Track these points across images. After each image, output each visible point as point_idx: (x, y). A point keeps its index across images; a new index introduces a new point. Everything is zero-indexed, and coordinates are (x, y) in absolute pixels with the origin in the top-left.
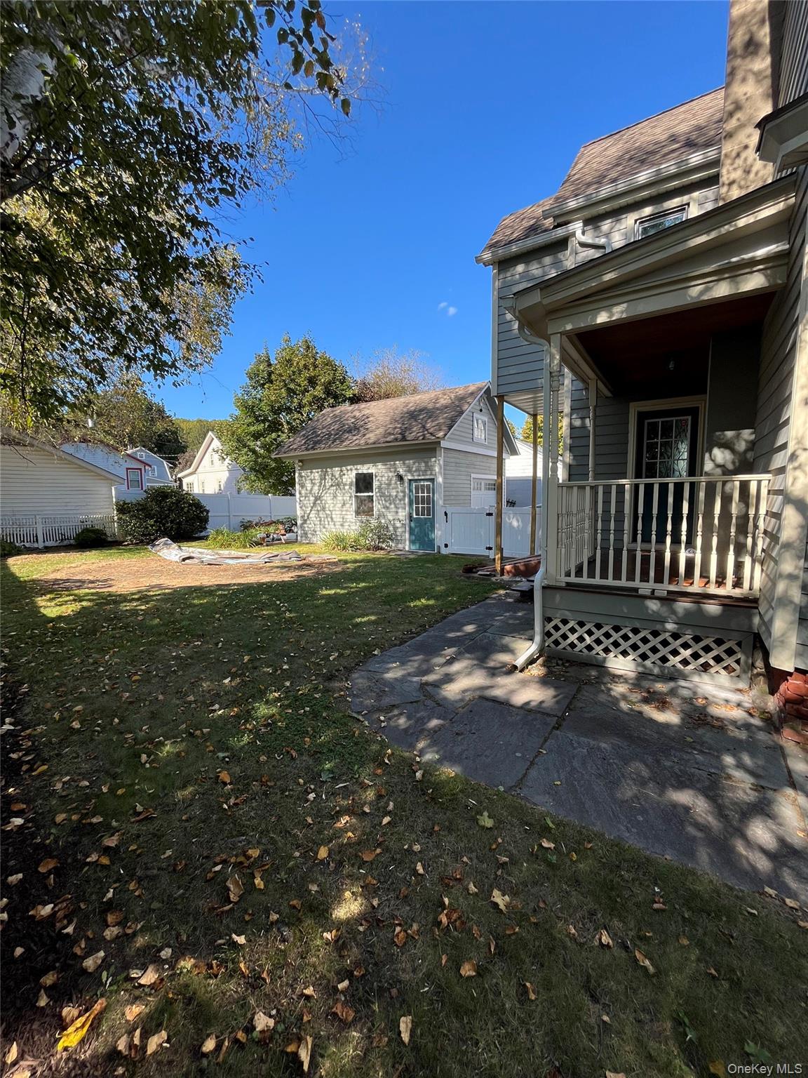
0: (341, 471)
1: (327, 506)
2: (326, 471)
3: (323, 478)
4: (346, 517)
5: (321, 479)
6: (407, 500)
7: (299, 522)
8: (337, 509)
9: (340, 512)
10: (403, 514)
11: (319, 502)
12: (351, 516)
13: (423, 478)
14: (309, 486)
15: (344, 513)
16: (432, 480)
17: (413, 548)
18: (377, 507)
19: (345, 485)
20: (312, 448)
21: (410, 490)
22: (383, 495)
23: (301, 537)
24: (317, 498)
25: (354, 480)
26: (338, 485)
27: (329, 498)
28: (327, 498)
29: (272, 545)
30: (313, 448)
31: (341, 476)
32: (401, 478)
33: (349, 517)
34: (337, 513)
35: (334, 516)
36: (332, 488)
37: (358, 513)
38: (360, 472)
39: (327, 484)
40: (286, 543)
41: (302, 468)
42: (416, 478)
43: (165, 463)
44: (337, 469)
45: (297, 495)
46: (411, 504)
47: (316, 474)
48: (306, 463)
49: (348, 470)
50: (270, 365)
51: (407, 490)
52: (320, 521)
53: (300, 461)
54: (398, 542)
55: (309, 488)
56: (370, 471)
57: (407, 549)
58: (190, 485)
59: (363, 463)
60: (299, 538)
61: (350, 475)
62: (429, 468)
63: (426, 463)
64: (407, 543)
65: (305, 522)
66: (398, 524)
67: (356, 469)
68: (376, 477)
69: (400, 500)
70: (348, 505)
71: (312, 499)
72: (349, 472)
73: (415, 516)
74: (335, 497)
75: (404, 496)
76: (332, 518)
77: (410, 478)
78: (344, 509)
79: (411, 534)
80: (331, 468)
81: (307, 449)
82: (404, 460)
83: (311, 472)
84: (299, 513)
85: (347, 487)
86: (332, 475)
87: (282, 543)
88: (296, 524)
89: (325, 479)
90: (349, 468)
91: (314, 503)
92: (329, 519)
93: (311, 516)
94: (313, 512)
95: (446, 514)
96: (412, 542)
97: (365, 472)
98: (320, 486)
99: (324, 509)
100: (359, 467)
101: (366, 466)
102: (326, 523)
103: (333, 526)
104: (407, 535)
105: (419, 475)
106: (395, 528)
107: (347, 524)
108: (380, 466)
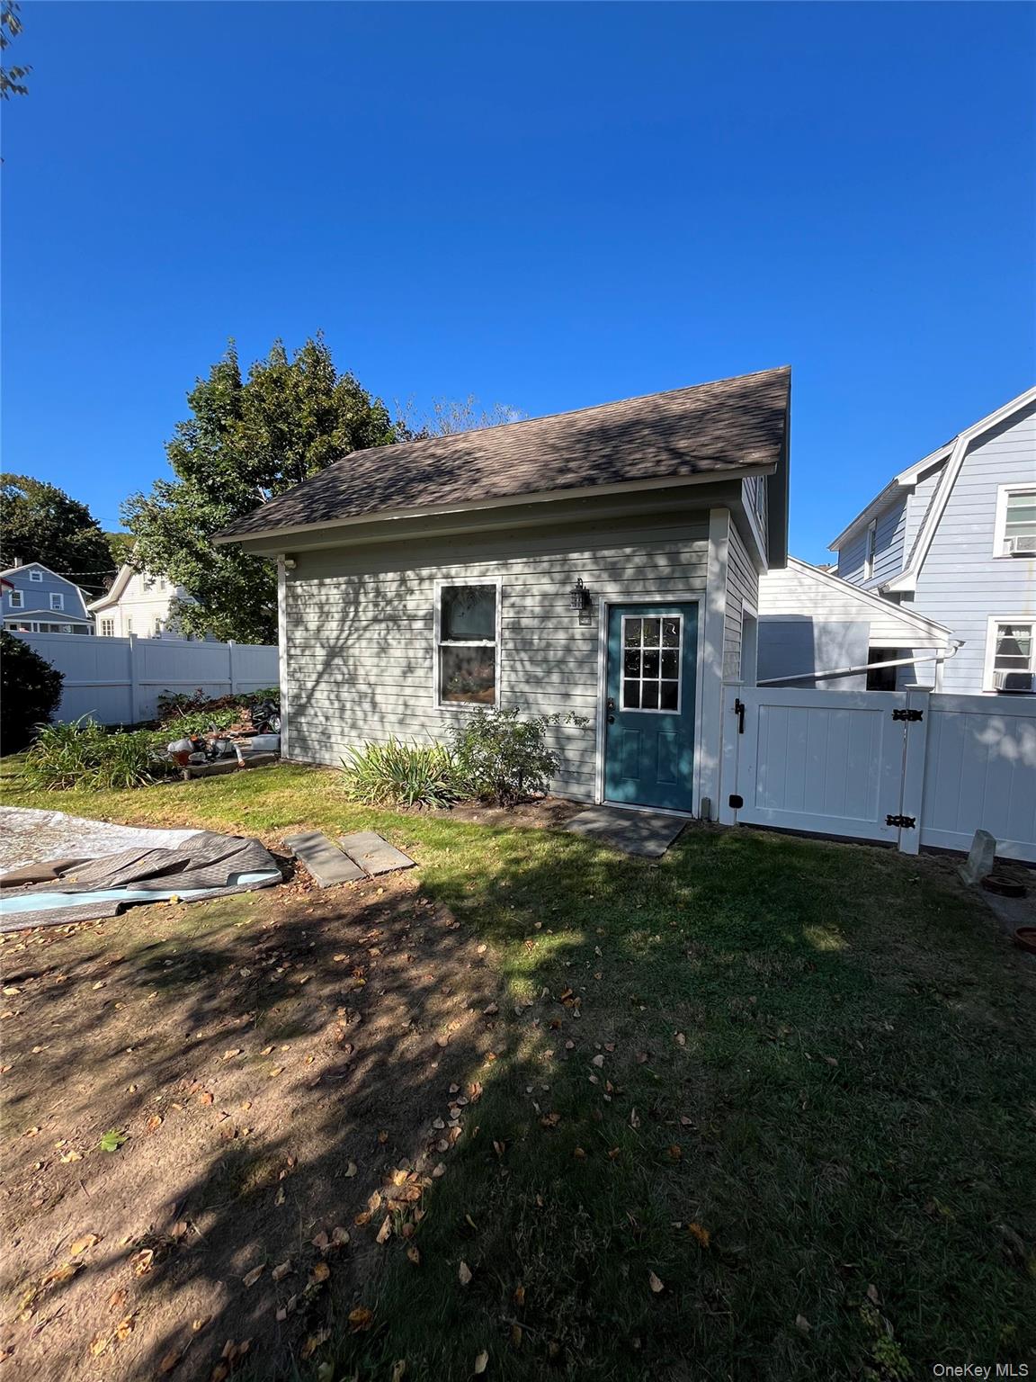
0: (403, 581)
1: (361, 671)
2: (362, 584)
3: (352, 601)
4: (412, 702)
5: (347, 603)
6: (601, 659)
7: (286, 708)
8: (389, 680)
9: (394, 690)
10: (587, 699)
11: (338, 661)
12: (428, 701)
13: (658, 598)
14: (312, 618)
15: (408, 691)
16: (690, 608)
17: (618, 794)
18: (504, 679)
19: (412, 618)
20: (323, 516)
21: (611, 633)
22: (525, 645)
23: (291, 746)
24: (335, 652)
25: (439, 606)
26: (394, 619)
27: (367, 653)
28: (363, 653)
29: (209, 773)
30: (326, 516)
31: (400, 597)
32: (585, 599)
33: (423, 702)
34: (390, 690)
35: (378, 698)
36: (377, 627)
37: (445, 693)
38: (459, 582)
39: (362, 616)
40: (249, 764)
41: (295, 575)
42: (636, 599)
43: (78, 589)
44: (390, 576)
45: (282, 640)
46: (611, 675)
47: (333, 591)
48: (308, 563)
49: (421, 580)
50: (237, 386)
51: (602, 635)
52: (342, 709)
53: (289, 556)
54: (569, 776)
55: (313, 626)
56: (487, 581)
57: (598, 797)
58: (108, 625)
59: (466, 560)
60: (284, 748)
61: (427, 594)
62: (684, 571)
63: (673, 558)
64: (599, 782)
65: (301, 710)
66: (570, 728)
67: (447, 577)
68: (505, 596)
69: (581, 663)
70: (420, 672)
71: (320, 653)
72: (426, 585)
73: (622, 708)
74: (383, 649)
75: (594, 651)
76: (374, 704)
77: (616, 598)
78: (409, 681)
79: (609, 756)
80: (375, 574)
81: (309, 520)
82: (593, 548)
83: (321, 585)
84: (286, 687)
85: (419, 625)
86: (378, 592)
87: (237, 766)
88: (278, 713)
89: (357, 603)
90: (425, 572)
91: (327, 664)
92: (367, 706)
93: (318, 695)
94: (323, 686)
95: (740, 708)
96: (612, 780)
97: (473, 582)
98: (343, 620)
99: (352, 680)
100: (454, 569)
101: (477, 568)
102: (360, 714)
103: (378, 726)
104: (599, 761)
105: (648, 592)
106: (562, 740)
107: (416, 721)
108: (518, 566)
